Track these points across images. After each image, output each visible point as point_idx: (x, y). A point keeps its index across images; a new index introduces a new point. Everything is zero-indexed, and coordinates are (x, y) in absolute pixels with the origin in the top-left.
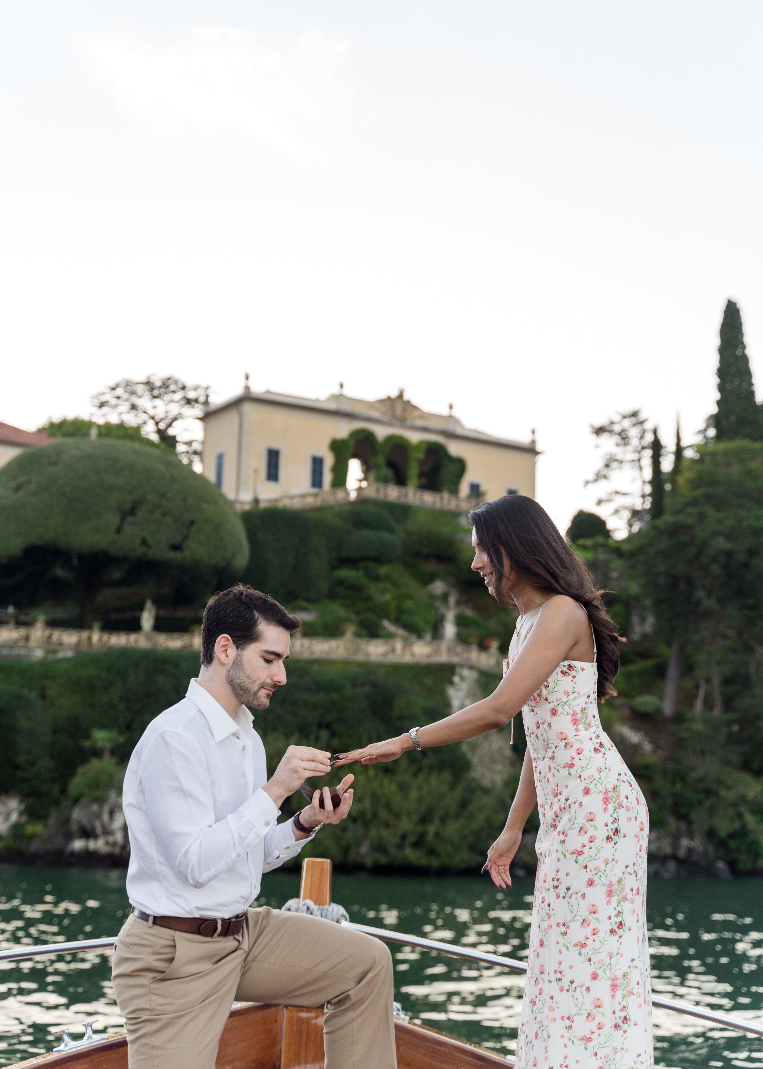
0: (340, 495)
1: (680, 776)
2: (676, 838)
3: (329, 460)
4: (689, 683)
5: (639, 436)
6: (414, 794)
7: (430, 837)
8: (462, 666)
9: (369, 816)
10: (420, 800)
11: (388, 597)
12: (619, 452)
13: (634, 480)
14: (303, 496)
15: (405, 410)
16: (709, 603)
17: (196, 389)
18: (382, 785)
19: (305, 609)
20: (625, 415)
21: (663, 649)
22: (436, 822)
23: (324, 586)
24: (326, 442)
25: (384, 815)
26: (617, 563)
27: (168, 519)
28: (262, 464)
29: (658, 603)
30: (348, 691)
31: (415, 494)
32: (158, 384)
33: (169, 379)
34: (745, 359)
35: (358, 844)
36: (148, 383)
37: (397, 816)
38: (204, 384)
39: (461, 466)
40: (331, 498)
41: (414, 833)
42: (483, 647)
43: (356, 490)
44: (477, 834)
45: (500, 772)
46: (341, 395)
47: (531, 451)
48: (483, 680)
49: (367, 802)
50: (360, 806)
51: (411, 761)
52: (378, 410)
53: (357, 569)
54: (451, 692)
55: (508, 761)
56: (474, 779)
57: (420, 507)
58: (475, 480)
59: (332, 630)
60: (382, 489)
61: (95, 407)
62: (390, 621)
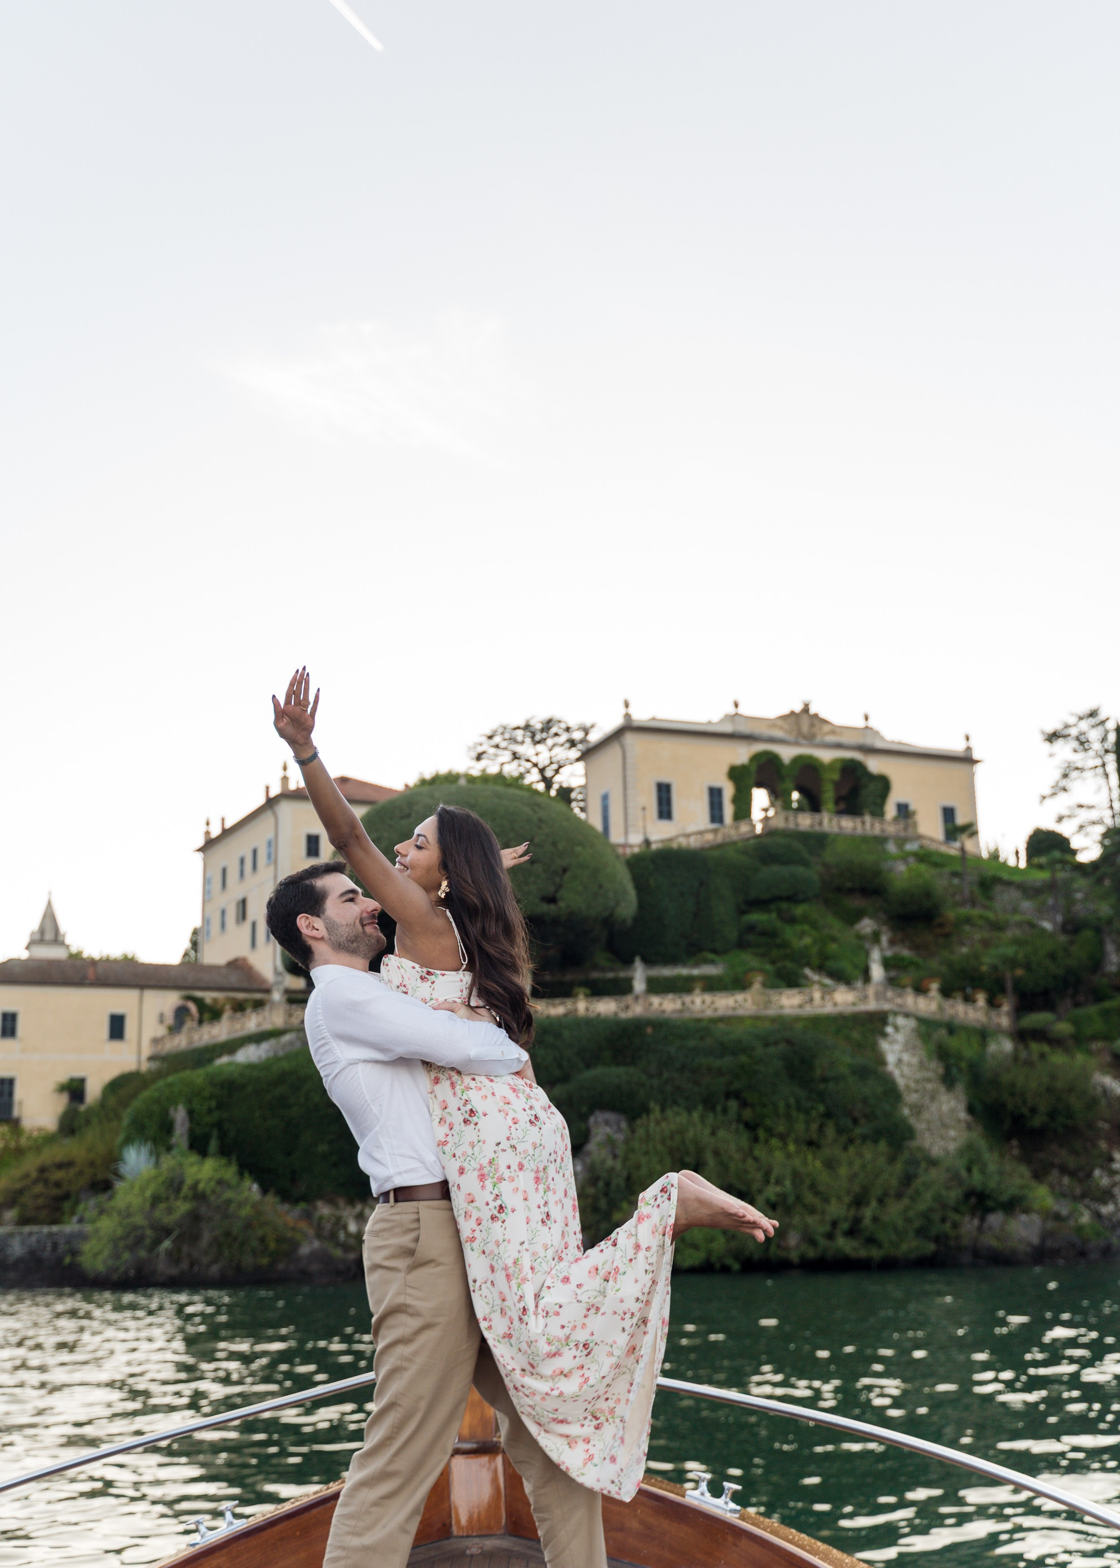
0: (744, 828)
3: (728, 790)
5: (1101, 738)
6: (843, 1171)
7: (867, 1222)
8: (896, 1014)
9: (791, 1199)
10: (852, 1177)
11: (807, 941)
12: (1078, 759)
13: (1099, 789)
14: (701, 833)
15: (812, 725)
17: (578, 728)
18: (805, 1163)
19: (712, 962)
20: (1081, 715)
22: (874, 1203)
23: (732, 933)
24: (725, 769)
25: (809, 1198)
26: (1082, 883)
27: (538, 868)
28: (651, 800)
30: (759, 1051)
31: (830, 820)
32: (539, 726)
33: (550, 720)
36: (527, 727)
37: (826, 1200)
39: (884, 784)
40: (733, 832)
41: (846, 1219)
42: (920, 990)
43: (761, 821)
44: (926, 1216)
45: (954, 1139)
46: (737, 714)
47: (967, 760)
48: (923, 1029)
49: (788, 1183)
50: (778, 1189)
51: (840, 1131)
52: (781, 728)
53: (768, 911)
54: (884, 1045)
55: (964, 1125)
56: (920, 1149)
57: (838, 835)
58: (903, 800)
59: (739, 984)
60: (791, 818)
61: (473, 759)
62: (812, 969)
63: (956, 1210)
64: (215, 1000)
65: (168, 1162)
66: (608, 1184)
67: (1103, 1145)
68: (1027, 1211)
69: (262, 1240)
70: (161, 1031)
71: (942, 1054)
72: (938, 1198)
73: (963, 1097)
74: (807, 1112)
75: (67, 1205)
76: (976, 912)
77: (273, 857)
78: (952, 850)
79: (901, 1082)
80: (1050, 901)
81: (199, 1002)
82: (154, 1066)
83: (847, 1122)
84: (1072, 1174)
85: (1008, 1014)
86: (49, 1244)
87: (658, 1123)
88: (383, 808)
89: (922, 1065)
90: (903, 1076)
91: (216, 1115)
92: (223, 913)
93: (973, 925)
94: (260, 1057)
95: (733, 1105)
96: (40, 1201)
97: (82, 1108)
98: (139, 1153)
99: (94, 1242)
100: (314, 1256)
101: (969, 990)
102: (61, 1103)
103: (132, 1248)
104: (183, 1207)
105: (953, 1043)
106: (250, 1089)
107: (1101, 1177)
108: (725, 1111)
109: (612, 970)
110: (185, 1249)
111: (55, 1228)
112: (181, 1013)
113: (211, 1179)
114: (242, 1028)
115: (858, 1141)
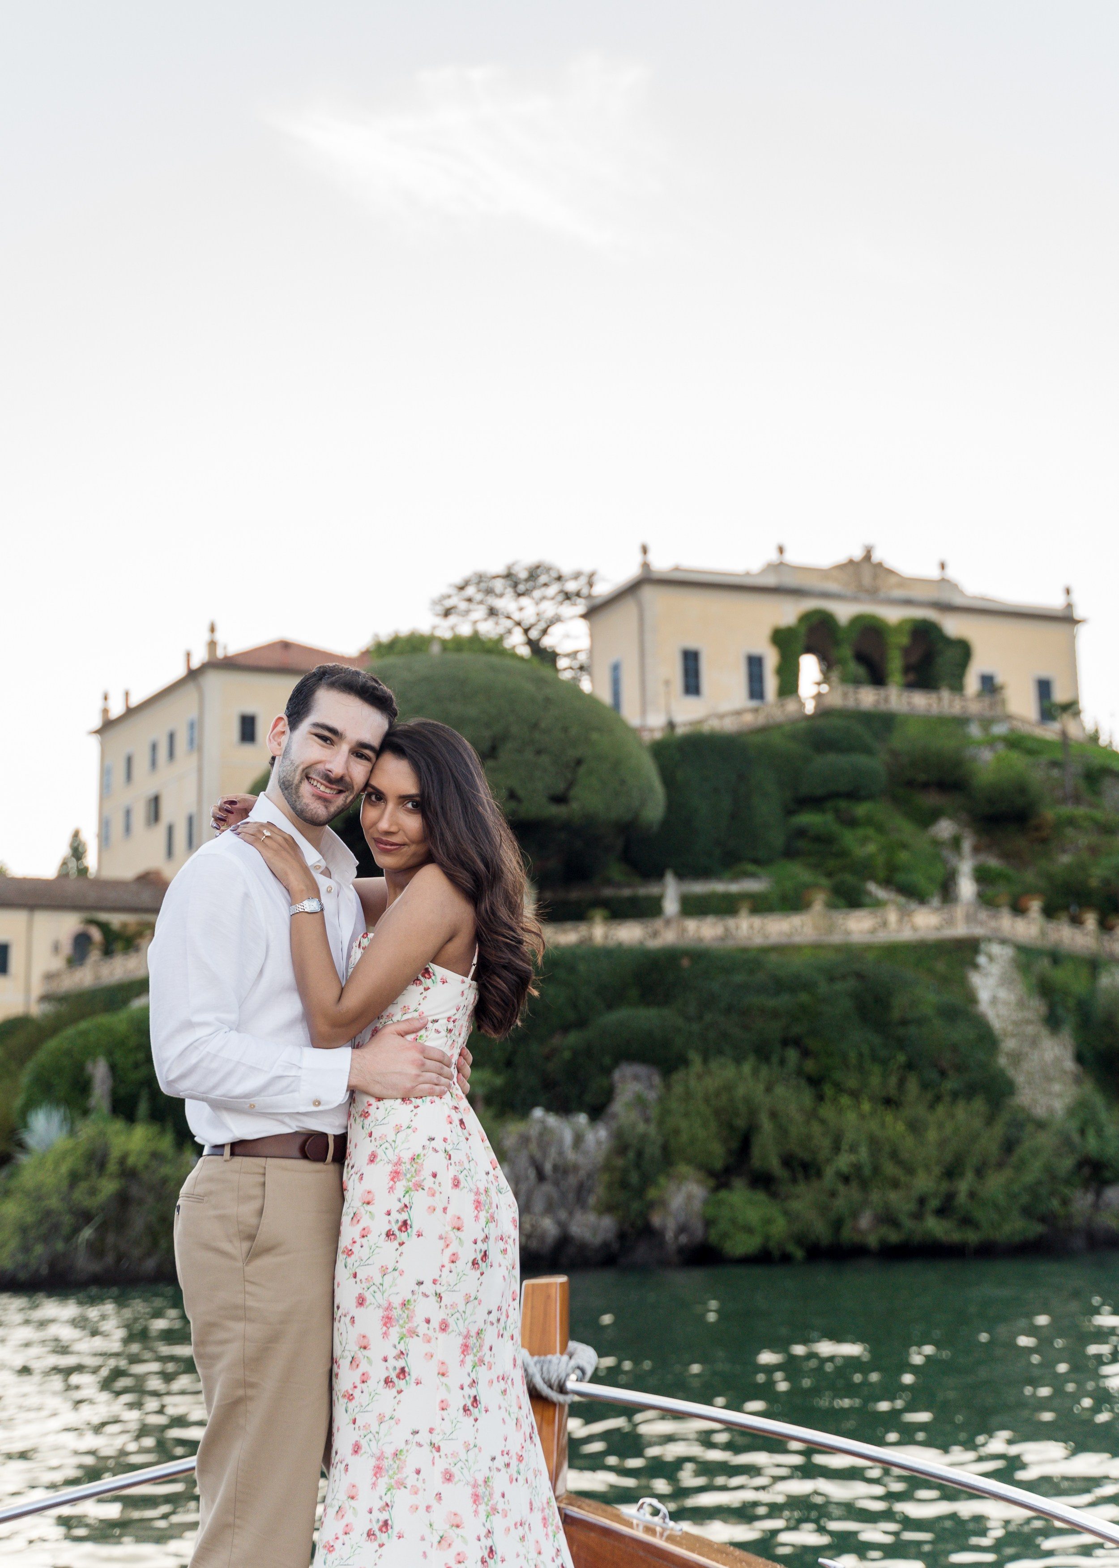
0: (791, 706)
3: (771, 659)
6: (932, 1135)
7: (962, 1198)
8: (989, 940)
9: (867, 1172)
10: (942, 1144)
11: (871, 848)
14: (738, 713)
15: (875, 577)
17: (576, 576)
18: (883, 1125)
19: (752, 875)
22: (970, 1175)
23: (777, 838)
24: (767, 633)
25: (890, 1169)
27: (545, 759)
28: (674, 672)
30: (823, 988)
31: (899, 696)
32: (523, 575)
33: (538, 567)
35: (855, 1214)
36: (508, 576)
37: (910, 1171)
38: (587, 569)
39: (963, 650)
40: (777, 712)
41: (936, 1194)
42: (1018, 910)
43: (814, 697)
44: (1033, 1190)
45: (1060, 1095)
46: (782, 563)
47: (1066, 619)
48: (1022, 959)
49: (864, 1151)
50: (853, 1158)
51: (925, 1086)
52: (836, 580)
53: (823, 811)
54: (976, 979)
55: (1071, 1078)
56: (1022, 1109)
57: (908, 715)
58: (987, 669)
59: (794, 903)
60: (851, 694)
61: (438, 615)
62: (877, 883)
63: (1066, 1182)
64: (125, 925)
65: (87, 1130)
66: (640, 1154)
70: (57, 963)
71: (1045, 989)
72: (1048, 1169)
73: (1070, 1042)
74: (884, 1063)
76: (1081, 811)
77: (196, 742)
78: (1050, 732)
79: (997, 1024)
81: (104, 927)
82: (47, 1008)
83: (932, 1075)
87: (700, 1077)
89: (1021, 1004)
90: (999, 1017)
91: (144, 1071)
92: (128, 813)
93: (1077, 828)
95: (792, 1055)
98: (48, 1118)
101: (1074, 909)
103: (45, 1239)
104: (108, 1187)
105: (1060, 976)
108: (782, 1062)
109: (629, 885)
110: (111, 1239)
112: (81, 942)
113: (142, 1151)
115: (947, 1099)
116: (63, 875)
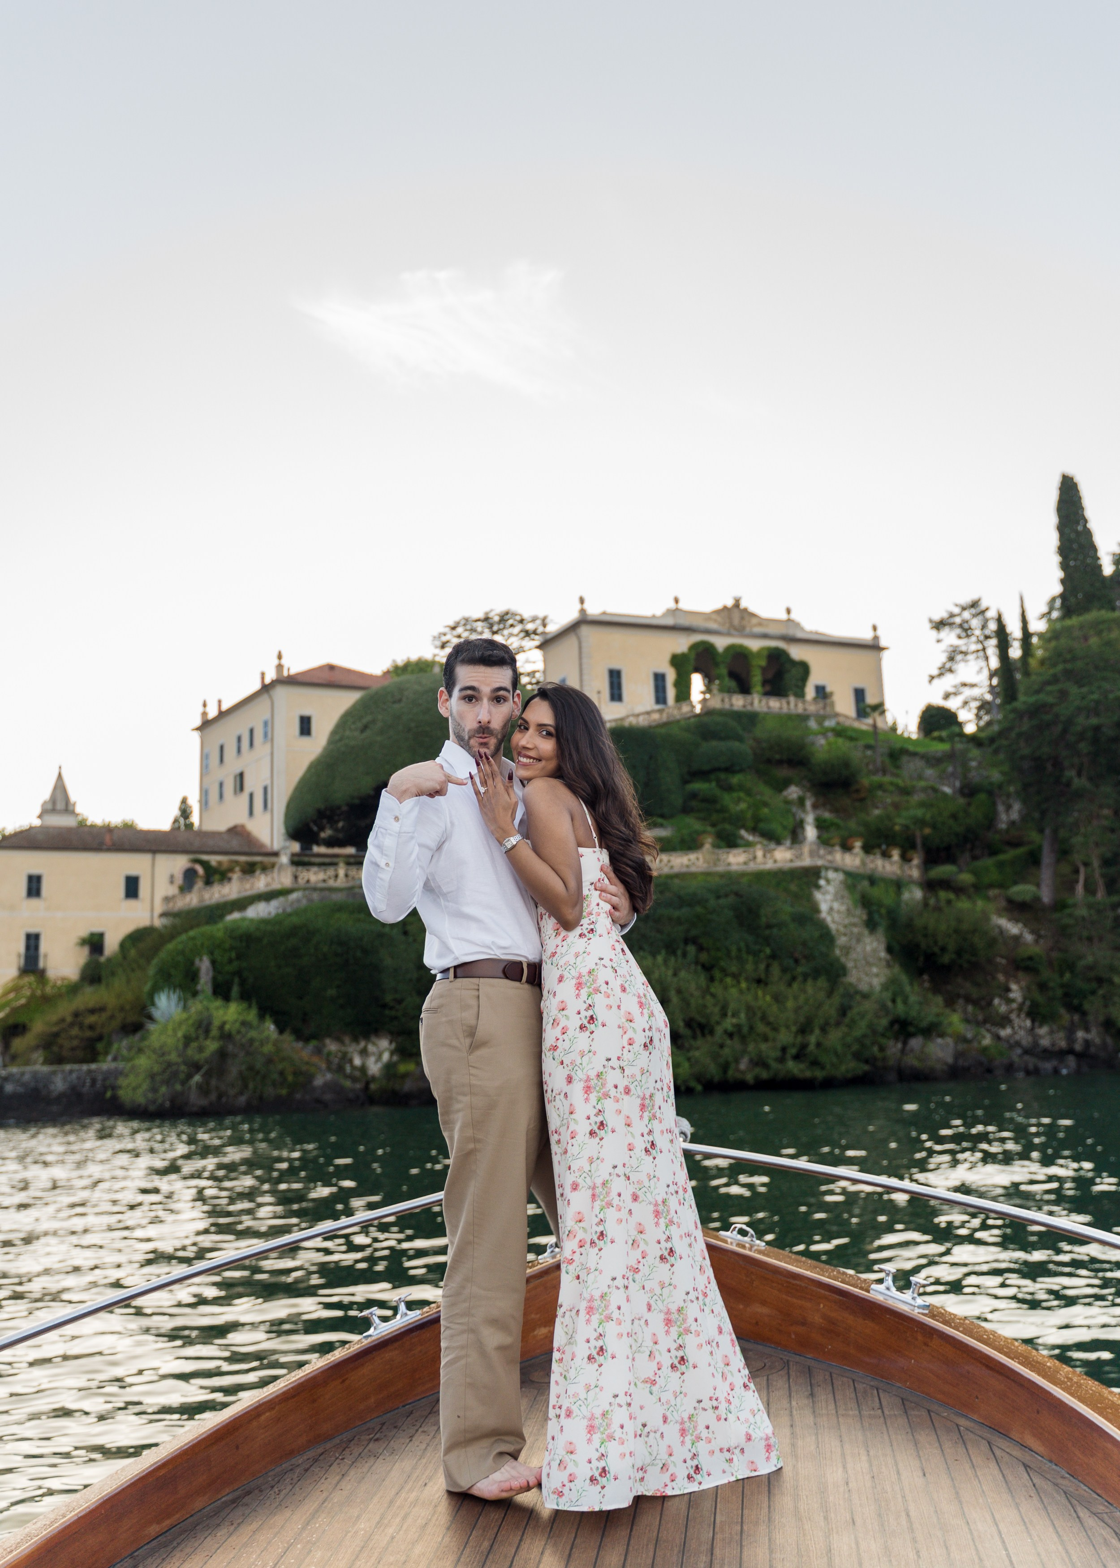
0: (685, 709)
1: (1070, 966)
2: (1070, 1032)
3: (671, 676)
4: (1065, 869)
5: (982, 626)
6: (790, 1004)
7: (812, 1047)
8: (827, 869)
9: (745, 1030)
10: (797, 1010)
11: (743, 806)
12: (962, 644)
13: (980, 670)
14: (648, 713)
15: (742, 618)
16: (1080, 783)
17: (533, 620)
18: (756, 998)
19: (662, 826)
20: (964, 606)
21: (1034, 836)
22: (817, 1031)
23: (677, 800)
24: (667, 657)
25: (761, 1028)
28: (604, 685)
29: (1026, 786)
30: (712, 903)
31: (760, 701)
32: (497, 619)
33: (507, 613)
34: (1088, 534)
35: (737, 1061)
36: (486, 619)
37: (775, 1029)
38: (541, 615)
39: (804, 669)
40: (676, 712)
41: (794, 1045)
42: (846, 847)
43: (700, 702)
44: (860, 1041)
45: (877, 975)
46: (677, 609)
47: (874, 647)
48: (850, 881)
49: (743, 1016)
50: (734, 1021)
51: (784, 970)
52: (715, 621)
53: (709, 781)
54: (818, 896)
55: (884, 963)
56: (852, 985)
57: (766, 714)
58: (820, 682)
59: (689, 844)
60: (727, 700)
61: (437, 647)
62: (747, 830)
63: (883, 1035)
64: (220, 863)
65: (196, 1006)
67: (1001, 977)
68: (942, 1035)
69: (282, 1073)
70: (173, 890)
71: (865, 902)
72: (871, 1026)
73: (883, 939)
74: (755, 954)
75: (100, 1046)
76: (887, 779)
77: (269, 735)
78: (865, 725)
79: (833, 927)
80: (950, 769)
81: (205, 864)
82: (165, 921)
83: (789, 962)
84: (975, 1003)
85: (918, 867)
86: (88, 1080)
88: (376, 693)
89: (849, 912)
90: (834, 922)
91: (236, 964)
92: (221, 785)
93: (885, 791)
94: (270, 913)
95: (691, 949)
96: (75, 1043)
97: (102, 959)
98: (168, 997)
99: (132, 1077)
100: (327, 1086)
101: (884, 847)
102: (82, 956)
103: (167, 1082)
104: (212, 1046)
105: (876, 892)
106: (265, 941)
107: (1000, 1005)
108: (684, 955)
110: (214, 1082)
111: (93, 1066)
112: (189, 876)
113: (236, 1021)
114: (252, 888)
115: (800, 978)
116: (175, 828)
